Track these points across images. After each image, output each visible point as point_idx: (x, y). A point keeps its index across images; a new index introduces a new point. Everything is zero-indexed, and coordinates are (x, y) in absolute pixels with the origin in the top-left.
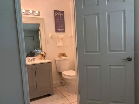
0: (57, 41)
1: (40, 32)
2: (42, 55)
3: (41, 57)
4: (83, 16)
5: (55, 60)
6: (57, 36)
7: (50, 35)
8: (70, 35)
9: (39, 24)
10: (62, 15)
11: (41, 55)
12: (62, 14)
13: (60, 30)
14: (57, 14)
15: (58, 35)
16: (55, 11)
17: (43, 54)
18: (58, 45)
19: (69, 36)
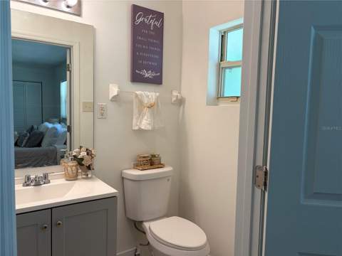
0: (136, 111)
1: (68, 73)
2: (80, 162)
3: (74, 168)
4: (313, 31)
5: (123, 178)
6: (137, 96)
7: (114, 91)
8: (175, 93)
9: (70, 48)
10: (158, 24)
11: (75, 163)
12: (157, 20)
13: (147, 75)
14: (141, 19)
15: (137, 92)
16: (136, 9)
17: (82, 159)
18: (136, 128)
19: (174, 99)
